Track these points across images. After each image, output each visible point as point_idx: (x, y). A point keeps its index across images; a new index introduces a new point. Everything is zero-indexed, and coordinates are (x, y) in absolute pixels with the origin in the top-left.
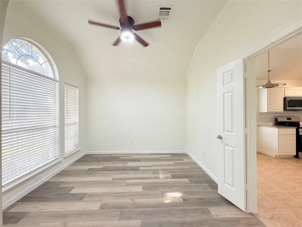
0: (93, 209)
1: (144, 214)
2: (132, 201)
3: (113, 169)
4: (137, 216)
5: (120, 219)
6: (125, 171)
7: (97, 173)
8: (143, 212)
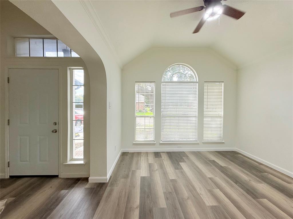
0: (170, 177)
1: (174, 209)
2: (186, 198)
3: (229, 174)
4: (170, 204)
5: (164, 193)
6: (236, 183)
7: (211, 166)
8: (176, 208)
